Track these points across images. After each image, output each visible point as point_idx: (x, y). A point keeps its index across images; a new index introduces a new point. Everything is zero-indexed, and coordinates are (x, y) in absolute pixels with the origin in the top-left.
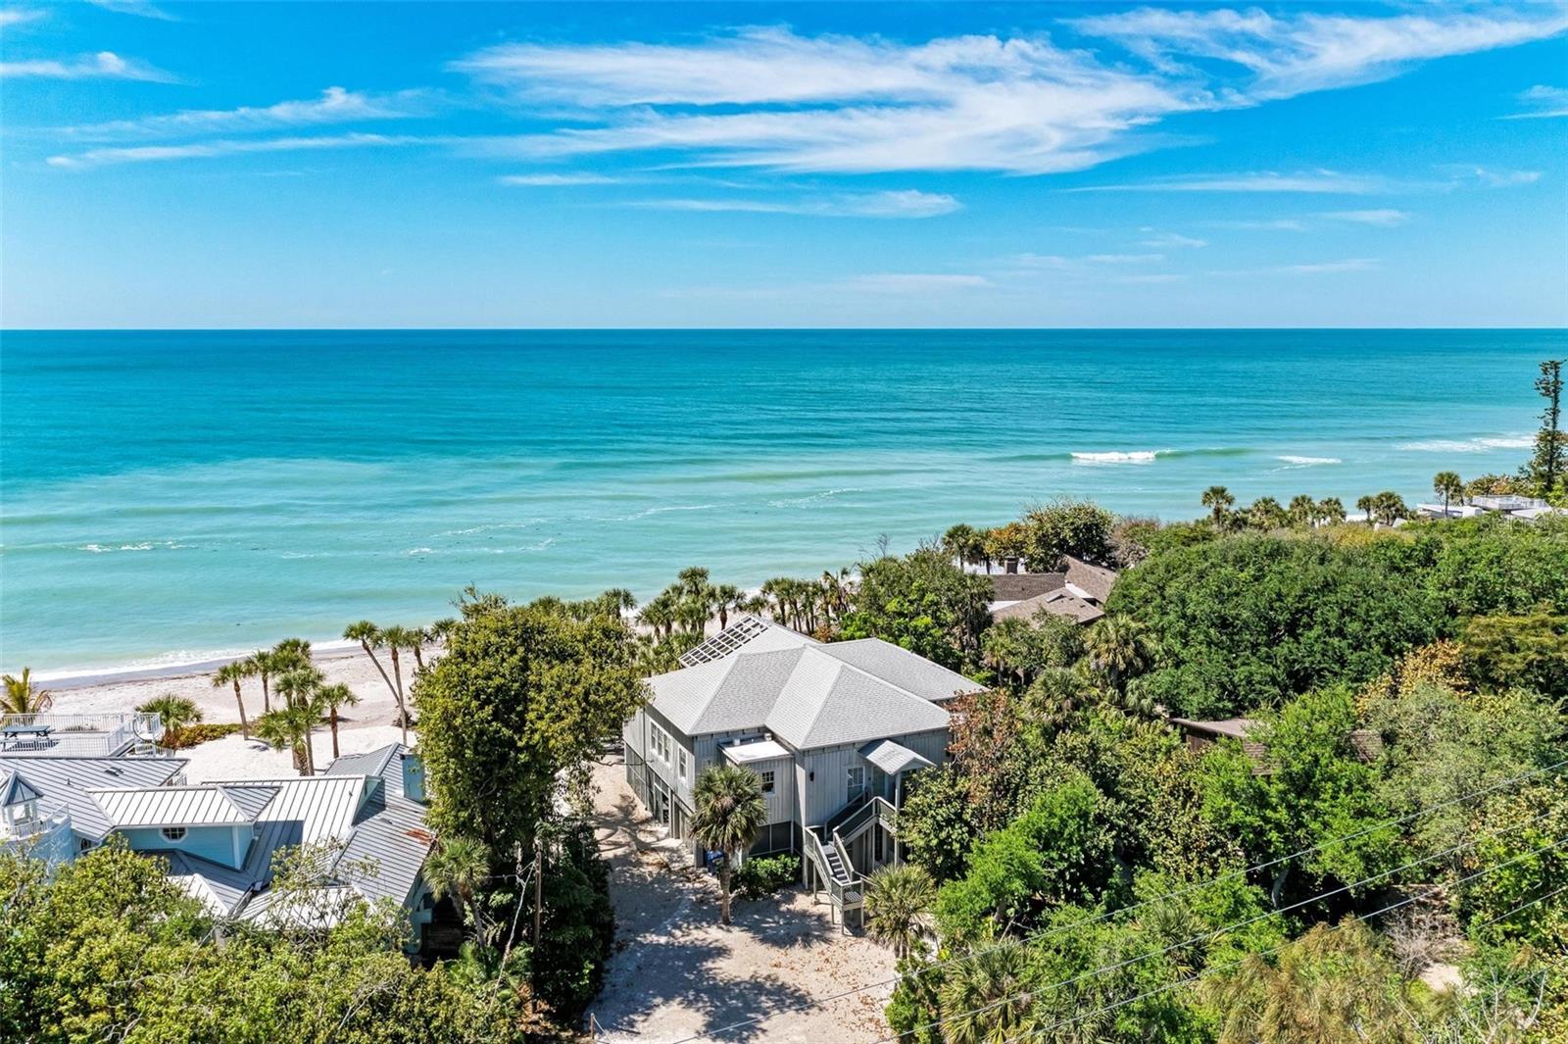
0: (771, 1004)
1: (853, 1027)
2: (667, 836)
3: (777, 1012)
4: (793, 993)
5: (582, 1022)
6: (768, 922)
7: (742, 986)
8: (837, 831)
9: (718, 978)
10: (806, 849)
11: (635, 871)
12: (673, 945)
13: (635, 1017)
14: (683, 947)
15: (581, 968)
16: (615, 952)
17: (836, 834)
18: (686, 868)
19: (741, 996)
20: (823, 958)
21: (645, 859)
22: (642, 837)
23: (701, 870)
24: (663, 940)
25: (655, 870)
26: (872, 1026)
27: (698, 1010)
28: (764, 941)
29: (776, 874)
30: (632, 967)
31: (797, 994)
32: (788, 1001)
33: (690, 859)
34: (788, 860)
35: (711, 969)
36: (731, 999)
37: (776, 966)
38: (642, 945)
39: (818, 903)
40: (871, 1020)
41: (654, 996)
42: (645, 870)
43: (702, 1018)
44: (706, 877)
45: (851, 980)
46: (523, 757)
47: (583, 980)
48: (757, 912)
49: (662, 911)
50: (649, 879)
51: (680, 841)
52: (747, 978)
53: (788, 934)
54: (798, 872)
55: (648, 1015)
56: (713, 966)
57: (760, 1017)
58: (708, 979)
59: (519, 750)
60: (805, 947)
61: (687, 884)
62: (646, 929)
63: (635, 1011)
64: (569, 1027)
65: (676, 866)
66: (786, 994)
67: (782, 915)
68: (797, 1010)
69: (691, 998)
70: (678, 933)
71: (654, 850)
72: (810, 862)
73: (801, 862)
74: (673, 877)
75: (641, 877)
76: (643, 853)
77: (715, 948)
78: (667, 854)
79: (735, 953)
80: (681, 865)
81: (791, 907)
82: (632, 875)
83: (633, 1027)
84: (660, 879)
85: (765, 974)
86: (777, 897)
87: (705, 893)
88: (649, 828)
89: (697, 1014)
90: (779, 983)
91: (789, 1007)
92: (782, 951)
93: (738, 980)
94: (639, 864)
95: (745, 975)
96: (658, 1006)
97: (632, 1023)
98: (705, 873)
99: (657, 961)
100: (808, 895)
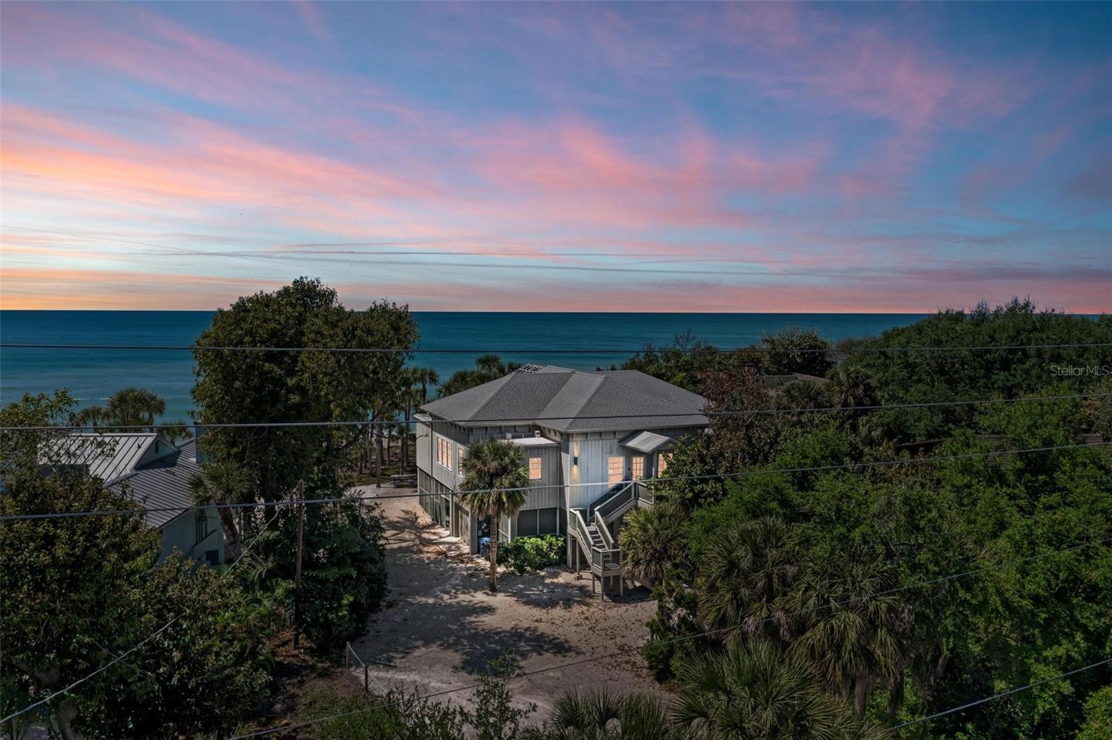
0: (528, 648)
1: (610, 667)
2: (449, 536)
3: (535, 654)
4: (551, 641)
5: (341, 656)
6: (533, 590)
7: (502, 635)
8: (598, 510)
9: (480, 628)
10: (570, 530)
11: (415, 556)
12: (440, 604)
13: (394, 655)
14: (450, 606)
15: (339, 600)
16: (384, 609)
17: (597, 513)
18: (461, 555)
19: (501, 641)
20: (583, 616)
21: (426, 549)
22: (425, 536)
23: (475, 556)
24: (431, 601)
25: (433, 556)
26: (629, 667)
27: (457, 651)
28: (526, 603)
29: (542, 550)
30: (398, 619)
31: (556, 642)
32: (547, 647)
33: (466, 549)
34: (553, 539)
35: (473, 622)
36: (490, 643)
37: (537, 621)
38: (410, 603)
39: (580, 578)
40: (627, 662)
41: (415, 640)
42: (425, 556)
43: (460, 657)
44: (479, 560)
45: (609, 632)
46: (295, 398)
47: (341, 611)
48: (523, 583)
49: (434, 581)
50: (427, 561)
51: (459, 539)
52: (508, 629)
53: (550, 599)
54: (563, 551)
55: (408, 653)
56: (476, 620)
57: (519, 658)
58: (469, 629)
59: (290, 390)
60: (566, 608)
61: (461, 565)
62: (417, 592)
63: (396, 650)
64: (327, 659)
65: (453, 553)
66: (545, 642)
67: (547, 586)
68: (554, 653)
69: (451, 642)
70: (446, 597)
71: (435, 544)
72: (574, 540)
73: (565, 541)
74: (449, 560)
75: (420, 560)
76: (424, 546)
77: (480, 607)
78: (446, 546)
79: (498, 612)
80: (458, 553)
81: (555, 580)
82: (412, 559)
83: (391, 662)
84: (436, 562)
85: (526, 626)
86: (542, 573)
87: (476, 570)
88: (433, 531)
89: (455, 654)
90: (539, 633)
91: (547, 651)
92: (544, 611)
93: (500, 630)
94: (420, 552)
95: (507, 626)
96: (418, 647)
97: (390, 659)
98: (478, 557)
99: (423, 615)
100: (572, 573)
